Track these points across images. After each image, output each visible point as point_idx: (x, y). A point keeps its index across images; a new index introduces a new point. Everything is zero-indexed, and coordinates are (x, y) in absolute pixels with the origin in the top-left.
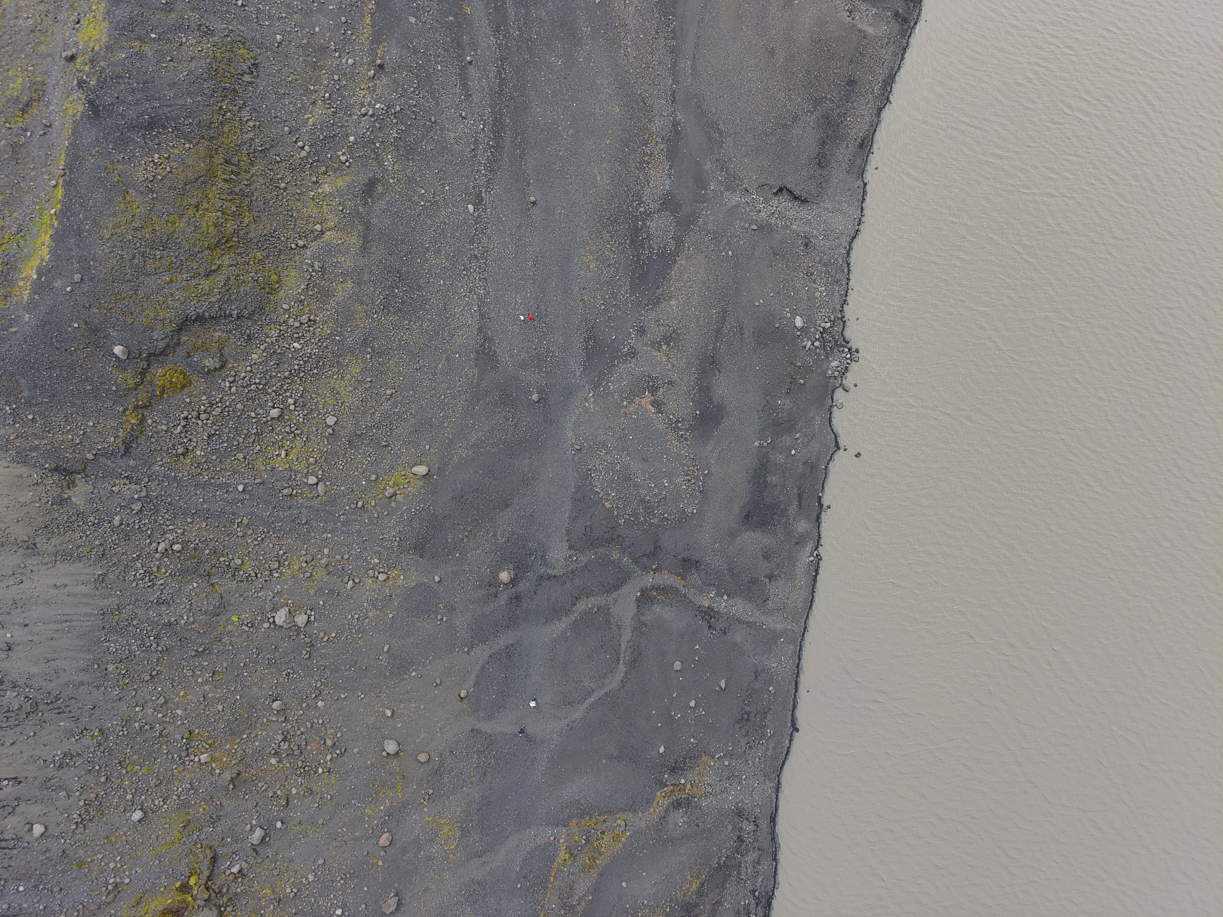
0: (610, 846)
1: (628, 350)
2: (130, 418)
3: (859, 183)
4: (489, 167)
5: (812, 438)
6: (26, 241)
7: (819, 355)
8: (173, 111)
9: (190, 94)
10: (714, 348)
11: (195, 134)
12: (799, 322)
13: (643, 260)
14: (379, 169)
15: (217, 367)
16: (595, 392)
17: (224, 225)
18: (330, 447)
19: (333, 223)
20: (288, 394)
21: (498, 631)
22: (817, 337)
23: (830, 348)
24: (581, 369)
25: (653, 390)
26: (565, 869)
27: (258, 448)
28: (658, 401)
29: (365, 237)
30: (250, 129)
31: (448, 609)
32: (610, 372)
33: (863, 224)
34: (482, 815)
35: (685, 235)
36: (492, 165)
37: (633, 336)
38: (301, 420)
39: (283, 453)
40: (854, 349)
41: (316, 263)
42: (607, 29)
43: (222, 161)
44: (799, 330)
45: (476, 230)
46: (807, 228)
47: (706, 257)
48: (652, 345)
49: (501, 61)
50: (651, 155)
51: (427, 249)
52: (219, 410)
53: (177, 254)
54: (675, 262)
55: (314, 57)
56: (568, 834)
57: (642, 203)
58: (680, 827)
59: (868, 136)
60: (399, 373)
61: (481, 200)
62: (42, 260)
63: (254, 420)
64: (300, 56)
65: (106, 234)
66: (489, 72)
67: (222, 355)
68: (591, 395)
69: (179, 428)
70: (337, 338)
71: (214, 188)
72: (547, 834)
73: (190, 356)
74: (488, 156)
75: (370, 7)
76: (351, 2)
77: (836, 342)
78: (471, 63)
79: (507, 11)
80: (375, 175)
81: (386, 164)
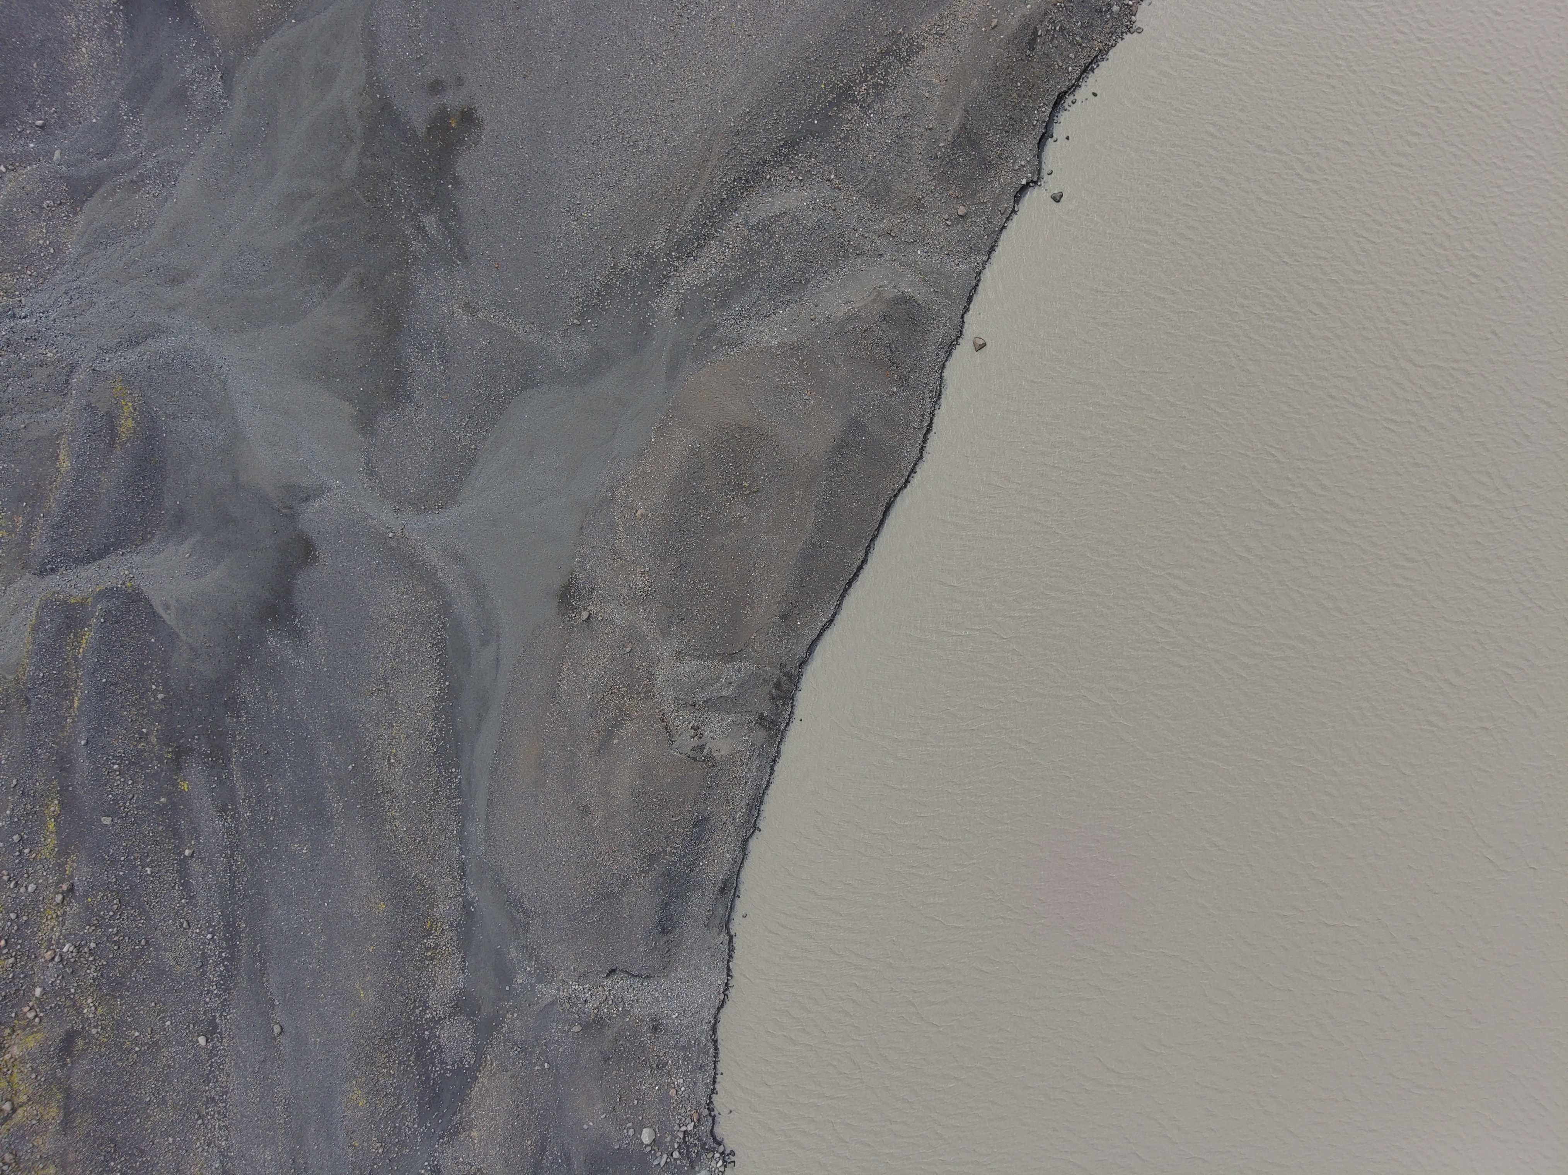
3: (724, 936)
4: (222, 985)
7: (682, 1166)
13: (433, 1079)
14: (78, 1018)
19: (26, 1096)
22: (676, 1146)
23: (696, 1154)
29: (66, 1107)
33: (731, 989)
36: (226, 982)
40: (726, 1152)
42: (366, 800)
45: (211, 1066)
46: (654, 1008)
47: (513, 1076)
49: (231, 849)
50: (435, 948)
51: (149, 1103)
59: (731, 875)
61: (215, 1026)
66: (217, 864)
74: (221, 971)
75: (52, 809)
76: (25, 809)
77: (703, 1146)
78: (192, 856)
79: (234, 786)
80: (73, 1027)
81: (85, 1011)
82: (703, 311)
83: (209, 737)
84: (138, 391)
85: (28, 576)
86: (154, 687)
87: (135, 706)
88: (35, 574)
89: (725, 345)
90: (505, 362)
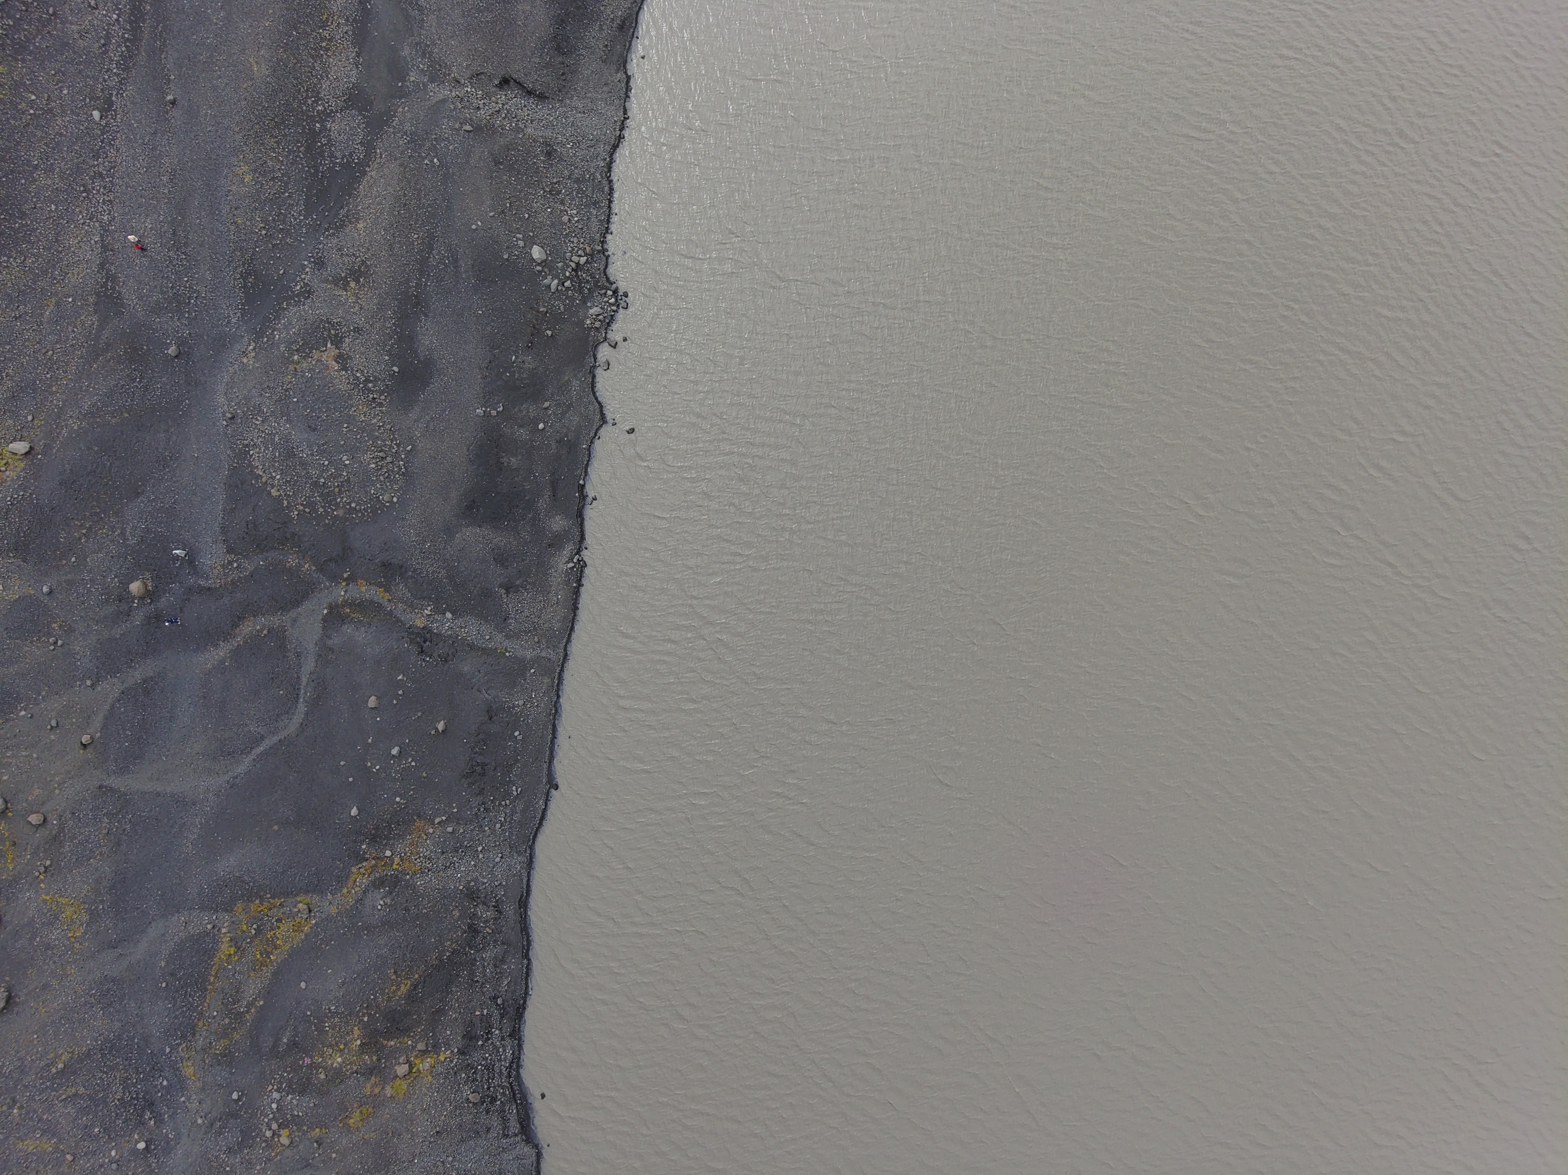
0: (288, 937)
1: (301, 288)
3: (621, 75)
4: (122, 64)
5: (568, 409)
7: (573, 299)
10: (418, 285)
12: (538, 253)
13: (322, 173)
16: (256, 345)
21: (132, 660)
22: (568, 274)
23: (588, 290)
24: (239, 314)
25: (337, 341)
26: (230, 967)
28: (343, 356)
31: (65, 631)
32: (277, 318)
34: (116, 893)
35: (377, 139)
36: (127, 62)
37: (307, 270)
40: (620, 292)
44: (538, 264)
45: (102, 142)
46: (549, 133)
47: (401, 165)
48: (335, 282)
50: (330, 40)
51: (36, 167)
54: (365, 173)
56: (233, 922)
57: (320, 99)
58: (379, 910)
59: (631, 15)
61: (111, 104)
68: (251, 347)
72: (204, 921)
74: (122, 52)
77: (595, 283)
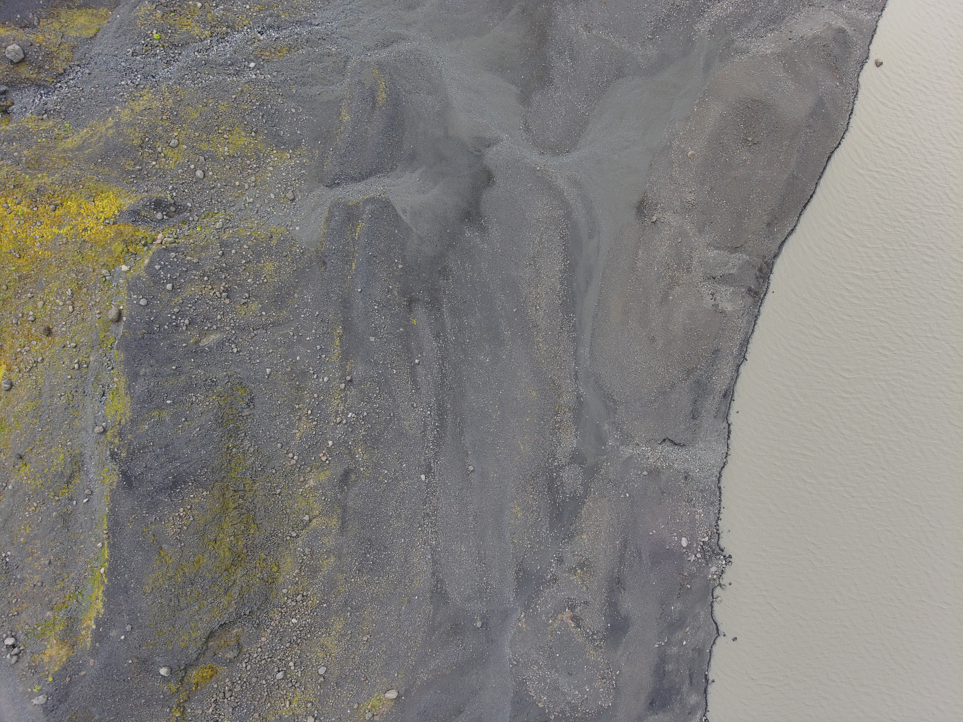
1: (551, 577)
2: (174, 713)
3: (725, 424)
4: (435, 443)
5: (699, 629)
6: (83, 595)
7: (701, 563)
8: (191, 465)
9: (203, 446)
10: (619, 571)
11: (210, 481)
12: (684, 542)
13: (558, 503)
14: (352, 461)
15: (236, 655)
16: (526, 614)
17: (236, 545)
18: (322, 691)
19: (318, 511)
20: (289, 659)
22: (699, 550)
23: (709, 556)
24: (514, 595)
25: (572, 608)
27: (269, 705)
28: (576, 617)
29: (343, 518)
30: (251, 455)
32: (537, 596)
33: (729, 457)
35: (591, 481)
37: (553, 565)
38: (299, 675)
39: (288, 703)
40: (727, 556)
41: (306, 549)
42: (524, 331)
43: (232, 493)
44: (684, 548)
45: (427, 493)
46: (686, 466)
47: (609, 500)
48: (570, 571)
49: (442, 360)
50: (561, 422)
51: (391, 517)
52: (240, 687)
53: (202, 585)
54: (584, 503)
55: (297, 380)
57: (556, 459)
59: (730, 387)
60: (373, 621)
61: (431, 469)
62: (98, 612)
63: (265, 686)
64: (286, 382)
65: (148, 589)
66: (433, 369)
67: (239, 644)
68: (523, 616)
69: (211, 710)
70: (325, 605)
71: (227, 518)
73: (215, 654)
74: (435, 435)
75: (338, 331)
76: (323, 330)
77: (713, 551)
78: (419, 364)
79: (444, 321)
80: (349, 467)
81: (357, 456)
82: (726, 32)
83: (429, 292)
84: (388, 75)
85: (322, 187)
86: (396, 261)
87: (386, 271)
88: (327, 186)
89: (739, 53)
90: (608, 61)
